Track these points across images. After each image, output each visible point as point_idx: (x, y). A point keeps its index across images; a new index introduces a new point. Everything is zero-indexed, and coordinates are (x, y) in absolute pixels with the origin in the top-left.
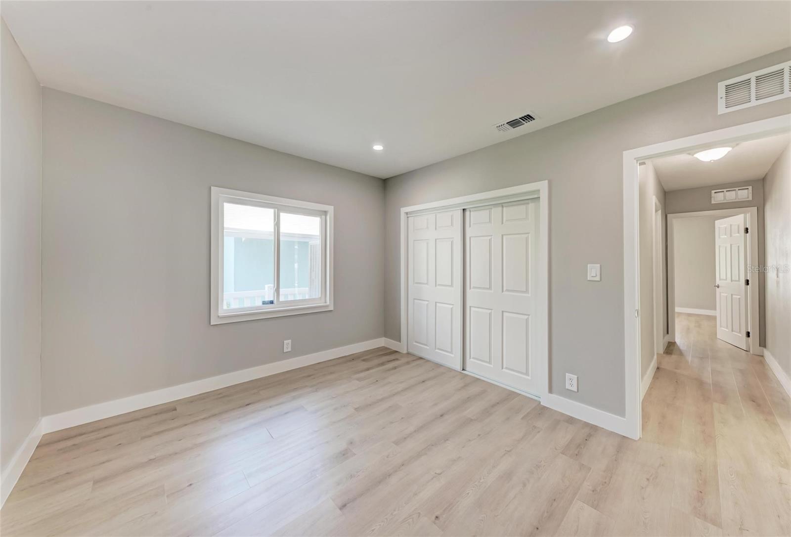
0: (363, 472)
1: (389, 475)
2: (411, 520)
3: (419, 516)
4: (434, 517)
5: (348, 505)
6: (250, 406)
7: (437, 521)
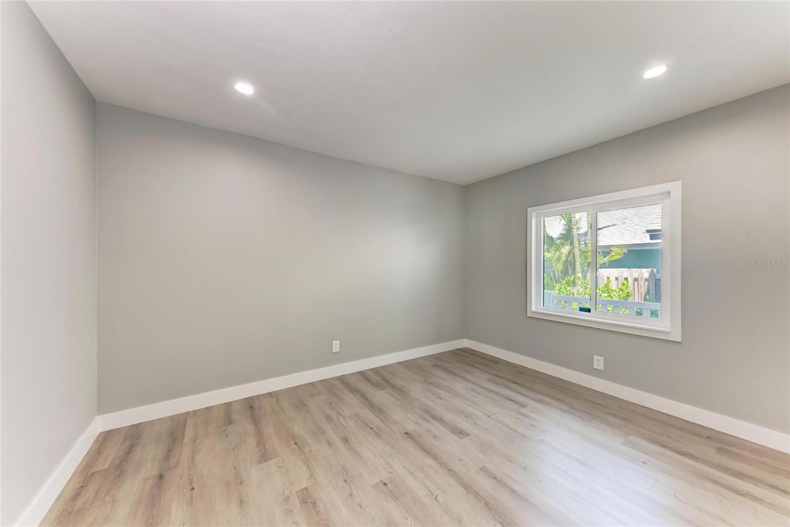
0: (440, 443)
1: (435, 459)
2: (388, 467)
3: (389, 472)
4: (386, 481)
5: (408, 436)
6: (516, 384)
7: (382, 483)
